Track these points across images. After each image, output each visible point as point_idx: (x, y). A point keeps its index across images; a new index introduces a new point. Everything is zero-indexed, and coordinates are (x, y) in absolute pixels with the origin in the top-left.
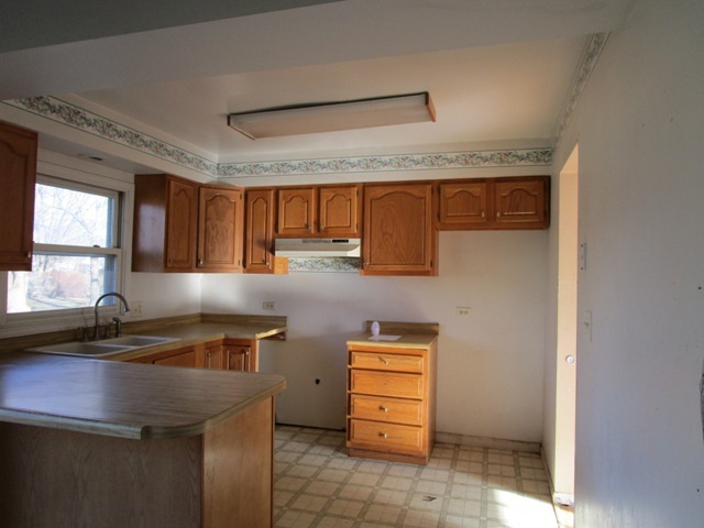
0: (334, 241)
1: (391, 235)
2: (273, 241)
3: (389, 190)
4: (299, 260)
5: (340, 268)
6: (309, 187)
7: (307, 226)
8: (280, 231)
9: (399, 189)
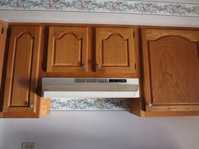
0: (110, 81)
1: (171, 75)
2: (40, 80)
3: (165, 33)
4: (63, 100)
5: (103, 107)
6: (83, 26)
7: (81, 64)
8: (49, 69)
9: (174, 33)
